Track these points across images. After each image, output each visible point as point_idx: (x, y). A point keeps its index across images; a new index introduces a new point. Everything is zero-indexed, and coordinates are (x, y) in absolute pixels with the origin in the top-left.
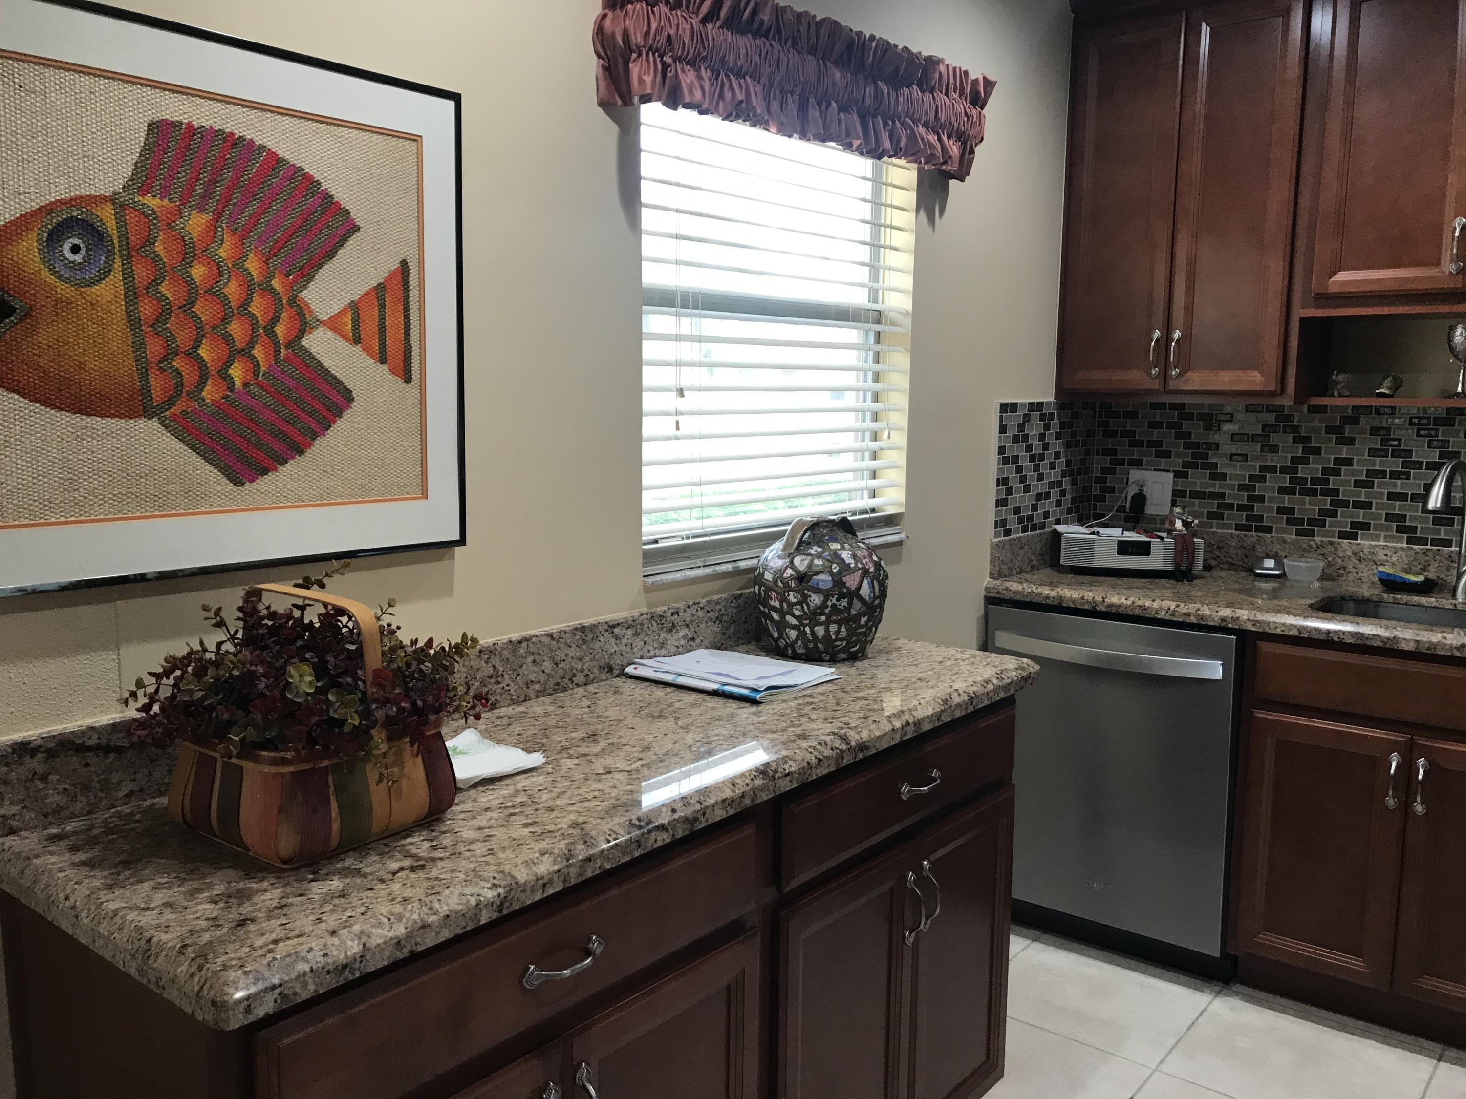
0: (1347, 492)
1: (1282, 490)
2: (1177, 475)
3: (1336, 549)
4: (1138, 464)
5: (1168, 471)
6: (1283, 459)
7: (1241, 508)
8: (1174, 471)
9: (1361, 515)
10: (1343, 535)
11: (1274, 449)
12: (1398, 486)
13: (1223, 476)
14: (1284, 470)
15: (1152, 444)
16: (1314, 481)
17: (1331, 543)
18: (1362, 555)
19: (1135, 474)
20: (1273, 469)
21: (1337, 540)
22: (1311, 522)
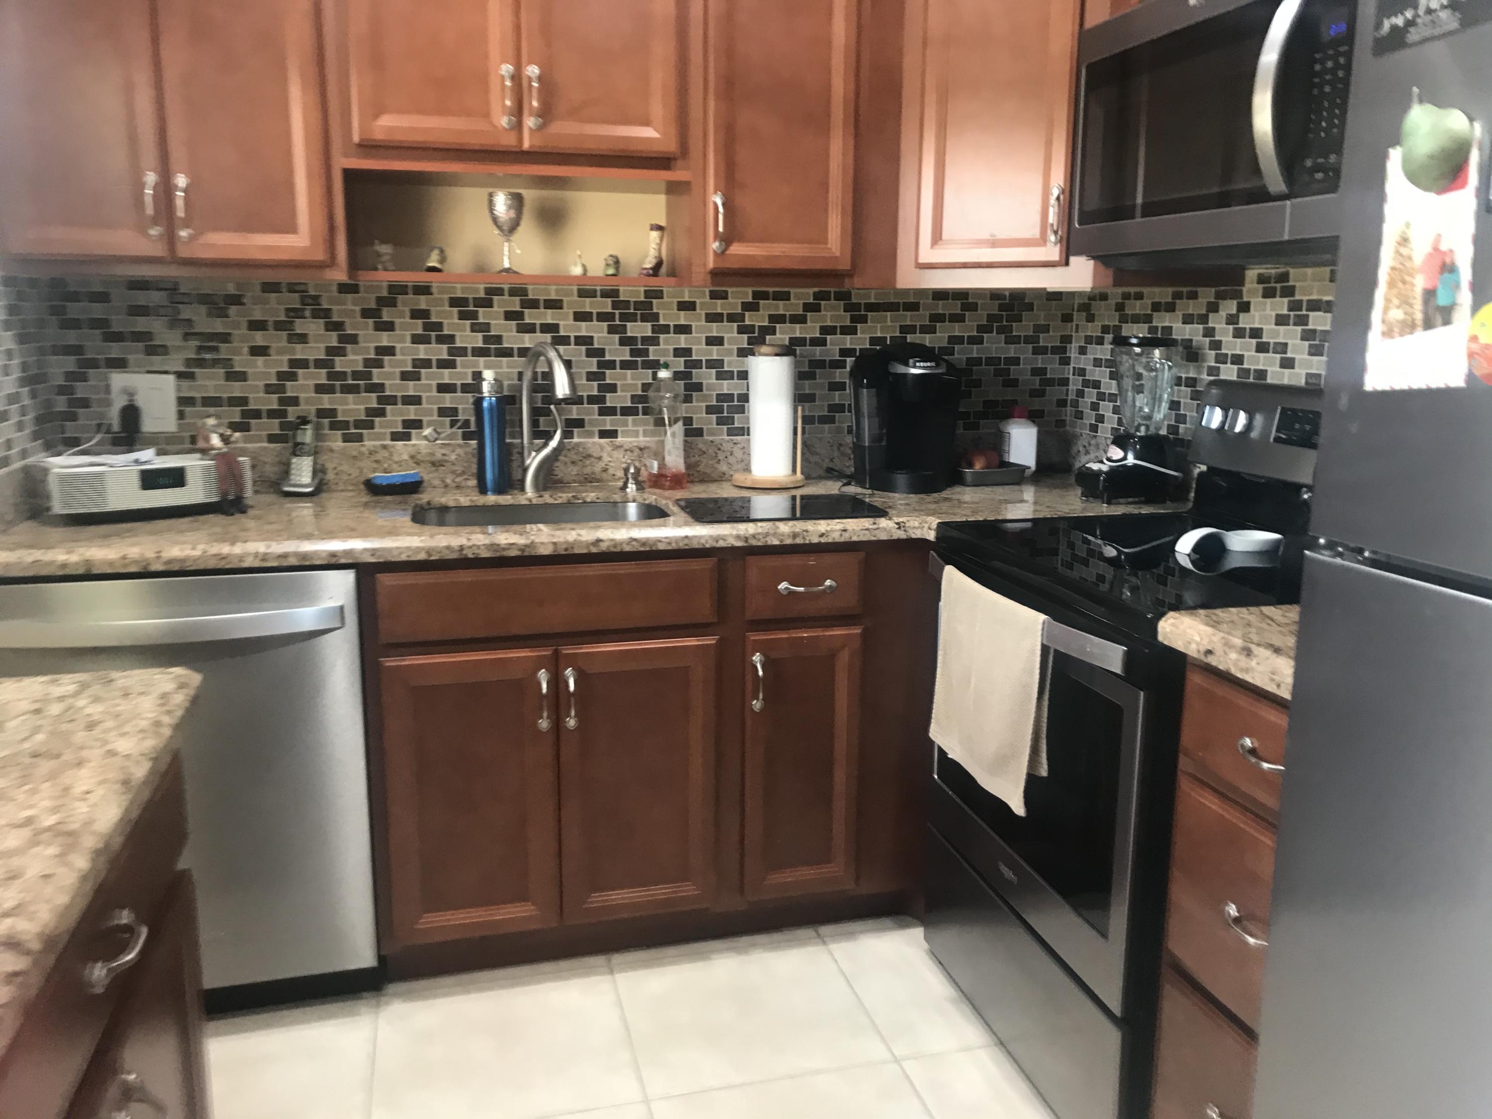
0: (393, 386)
1: (320, 389)
2: (180, 375)
3: (391, 454)
4: (120, 364)
5: (166, 372)
6: (315, 351)
7: (272, 414)
8: (175, 373)
9: (412, 413)
10: (396, 437)
11: (303, 338)
12: (446, 376)
13: (241, 377)
14: (319, 364)
15: (138, 337)
16: (356, 375)
17: (385, 447)
18: (419, 457)
19: (119, 380)
20: (303, 364)
21: (388, 442)
22: (359, 424)
